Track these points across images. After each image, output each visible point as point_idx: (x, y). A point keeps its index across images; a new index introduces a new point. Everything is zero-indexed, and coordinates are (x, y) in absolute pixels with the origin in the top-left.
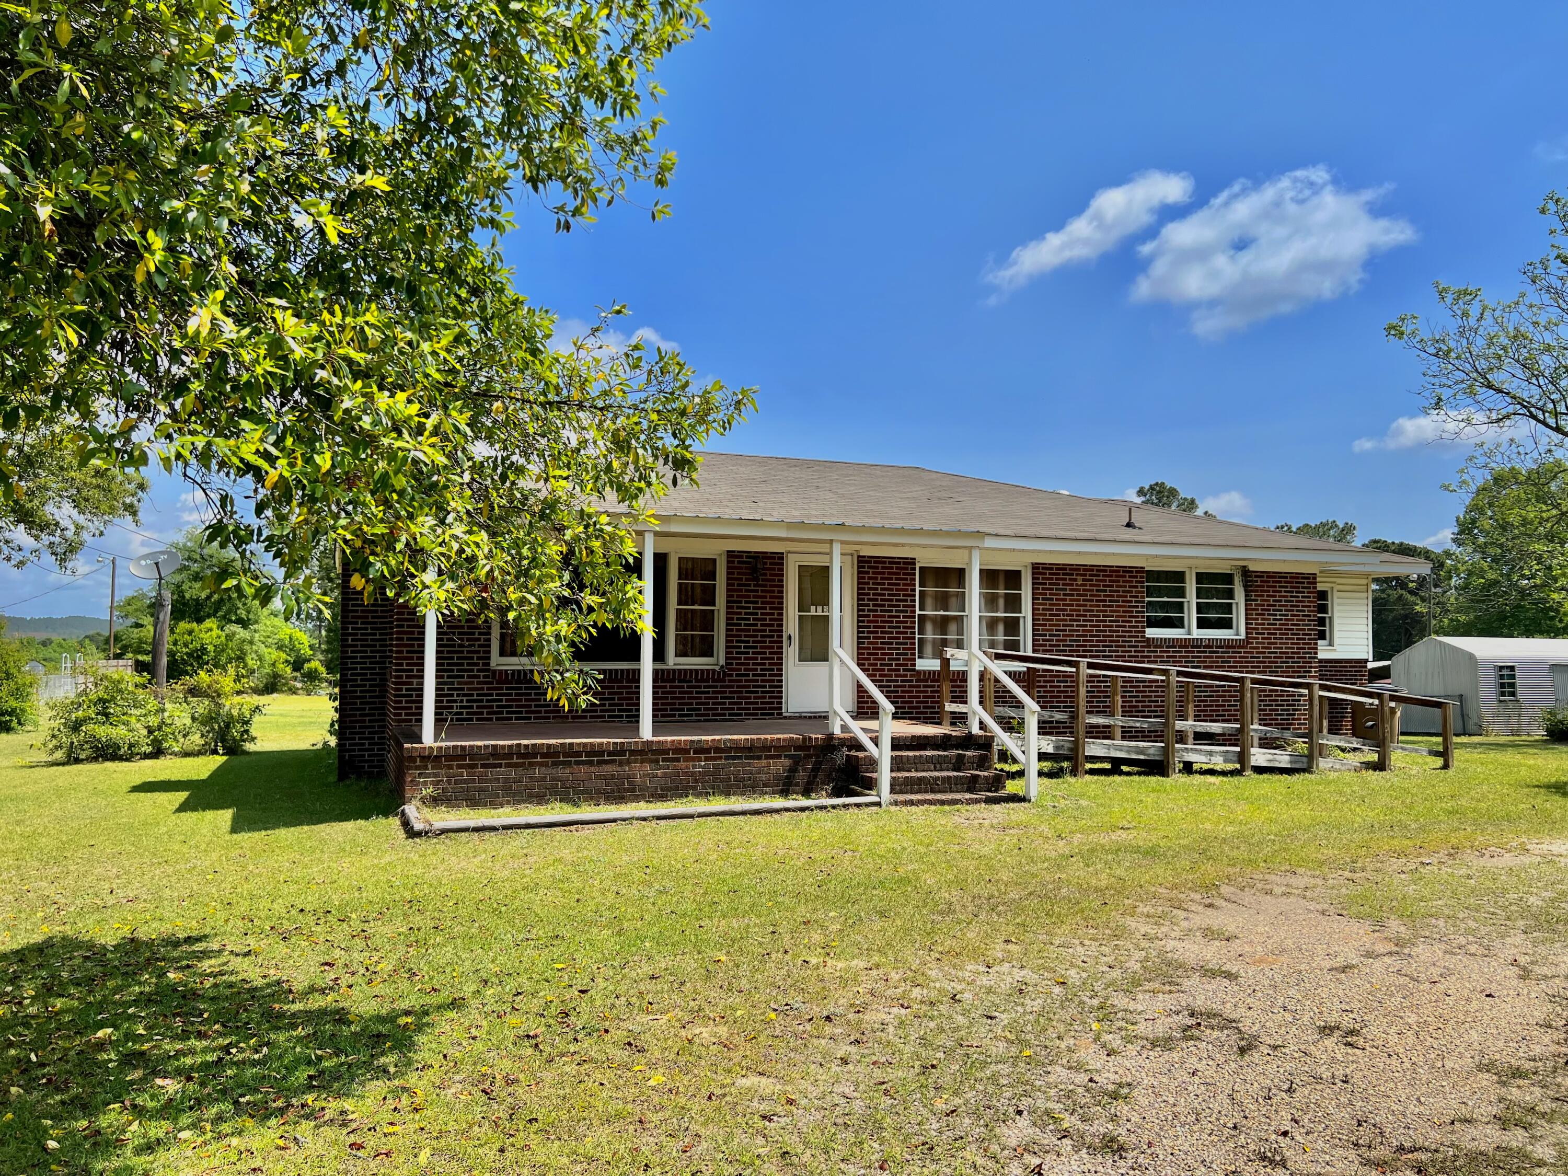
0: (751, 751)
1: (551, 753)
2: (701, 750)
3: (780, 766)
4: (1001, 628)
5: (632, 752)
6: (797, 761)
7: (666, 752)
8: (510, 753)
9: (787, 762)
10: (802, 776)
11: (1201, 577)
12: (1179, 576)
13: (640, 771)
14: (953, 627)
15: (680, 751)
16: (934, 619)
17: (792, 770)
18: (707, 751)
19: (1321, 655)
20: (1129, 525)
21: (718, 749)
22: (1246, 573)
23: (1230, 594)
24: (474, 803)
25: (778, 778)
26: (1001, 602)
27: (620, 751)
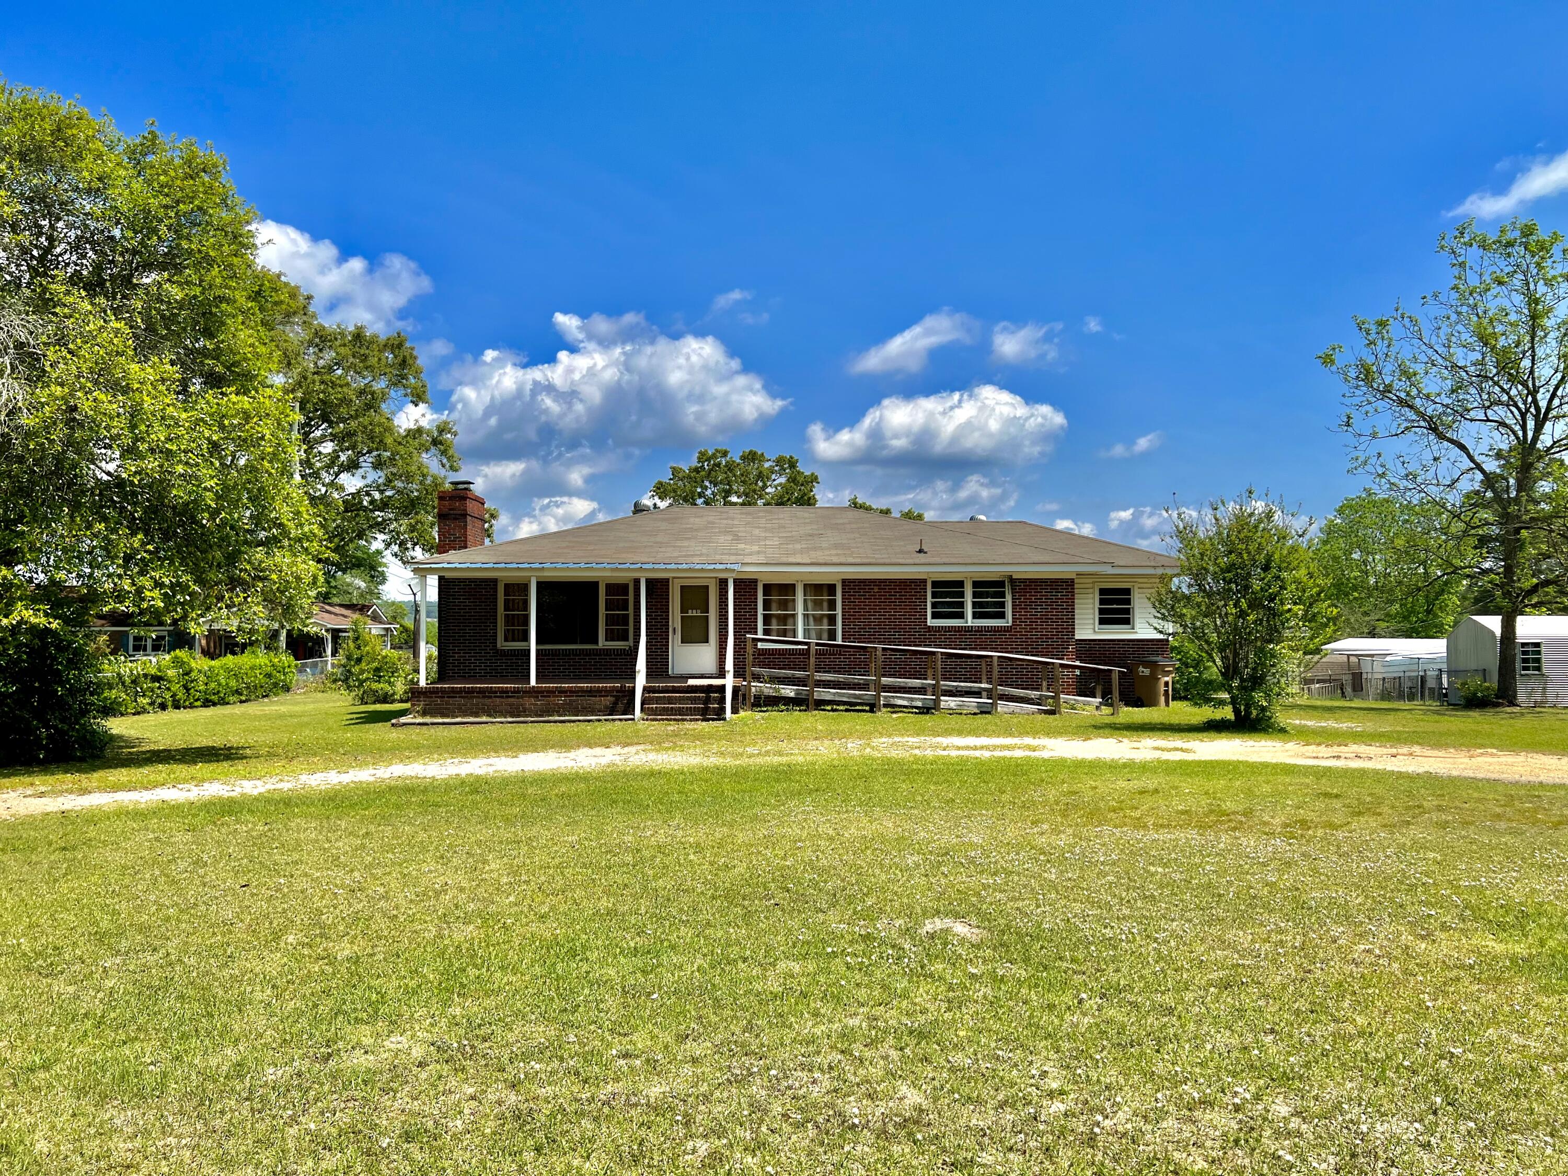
0: (590, 692)
1: (481, 691)
2: (562, 692)
3: (608, 701)
4: (825, 621)
5: (525, 692)
6: (617, 699)
7: (542, 692)
8: (461, 690)
9: (612, 699)
10: (620, 706)
11: (976, 584)
12: (961, 584)
13: (529, 702)
14: (790, 621)
15: (550, 692)
16: (778, 616)
17: (615, 703)
18: (566, 692)
19: (1077, 637)
20: (920, 551)
21: (571, 691)
22: (1012, 580)
23: (1003, 595)
24: (443, 715)
25: (606, 707)
26: (825, 605)
27: (517, 691)
